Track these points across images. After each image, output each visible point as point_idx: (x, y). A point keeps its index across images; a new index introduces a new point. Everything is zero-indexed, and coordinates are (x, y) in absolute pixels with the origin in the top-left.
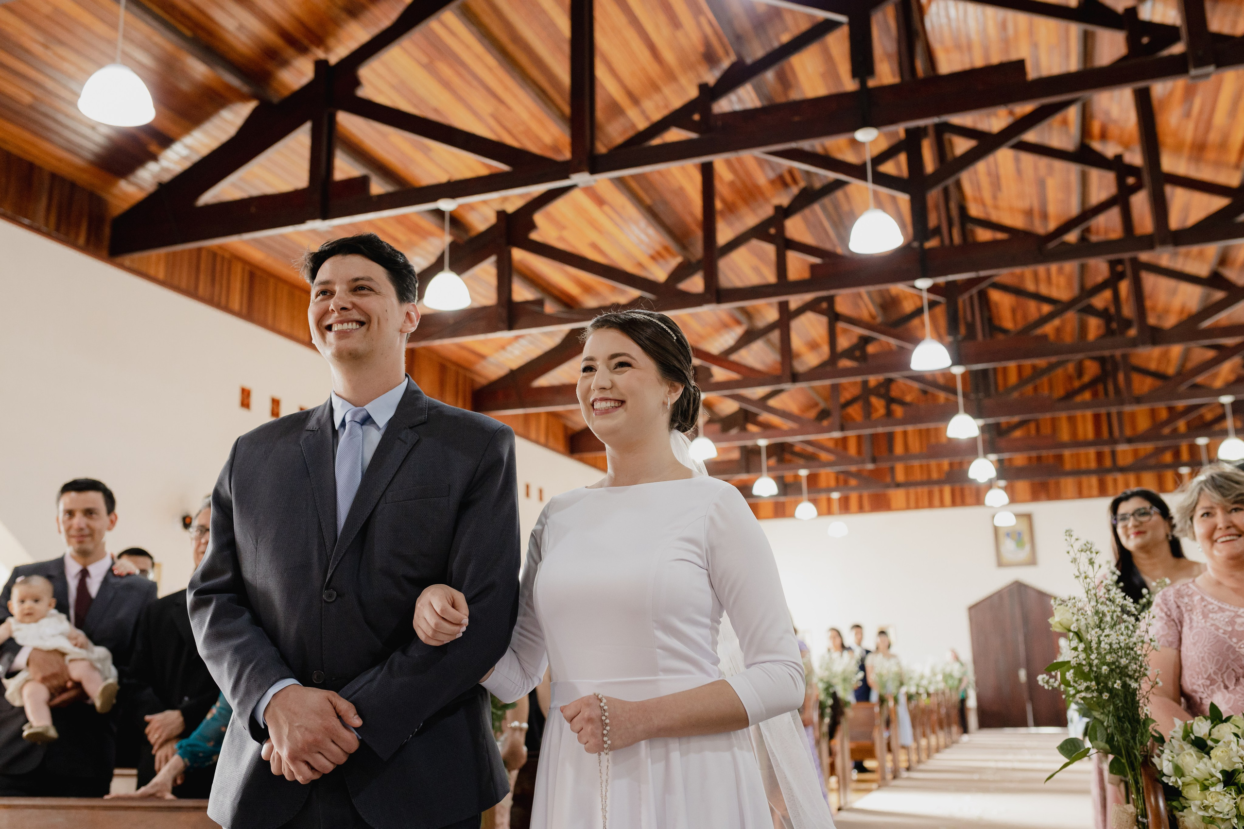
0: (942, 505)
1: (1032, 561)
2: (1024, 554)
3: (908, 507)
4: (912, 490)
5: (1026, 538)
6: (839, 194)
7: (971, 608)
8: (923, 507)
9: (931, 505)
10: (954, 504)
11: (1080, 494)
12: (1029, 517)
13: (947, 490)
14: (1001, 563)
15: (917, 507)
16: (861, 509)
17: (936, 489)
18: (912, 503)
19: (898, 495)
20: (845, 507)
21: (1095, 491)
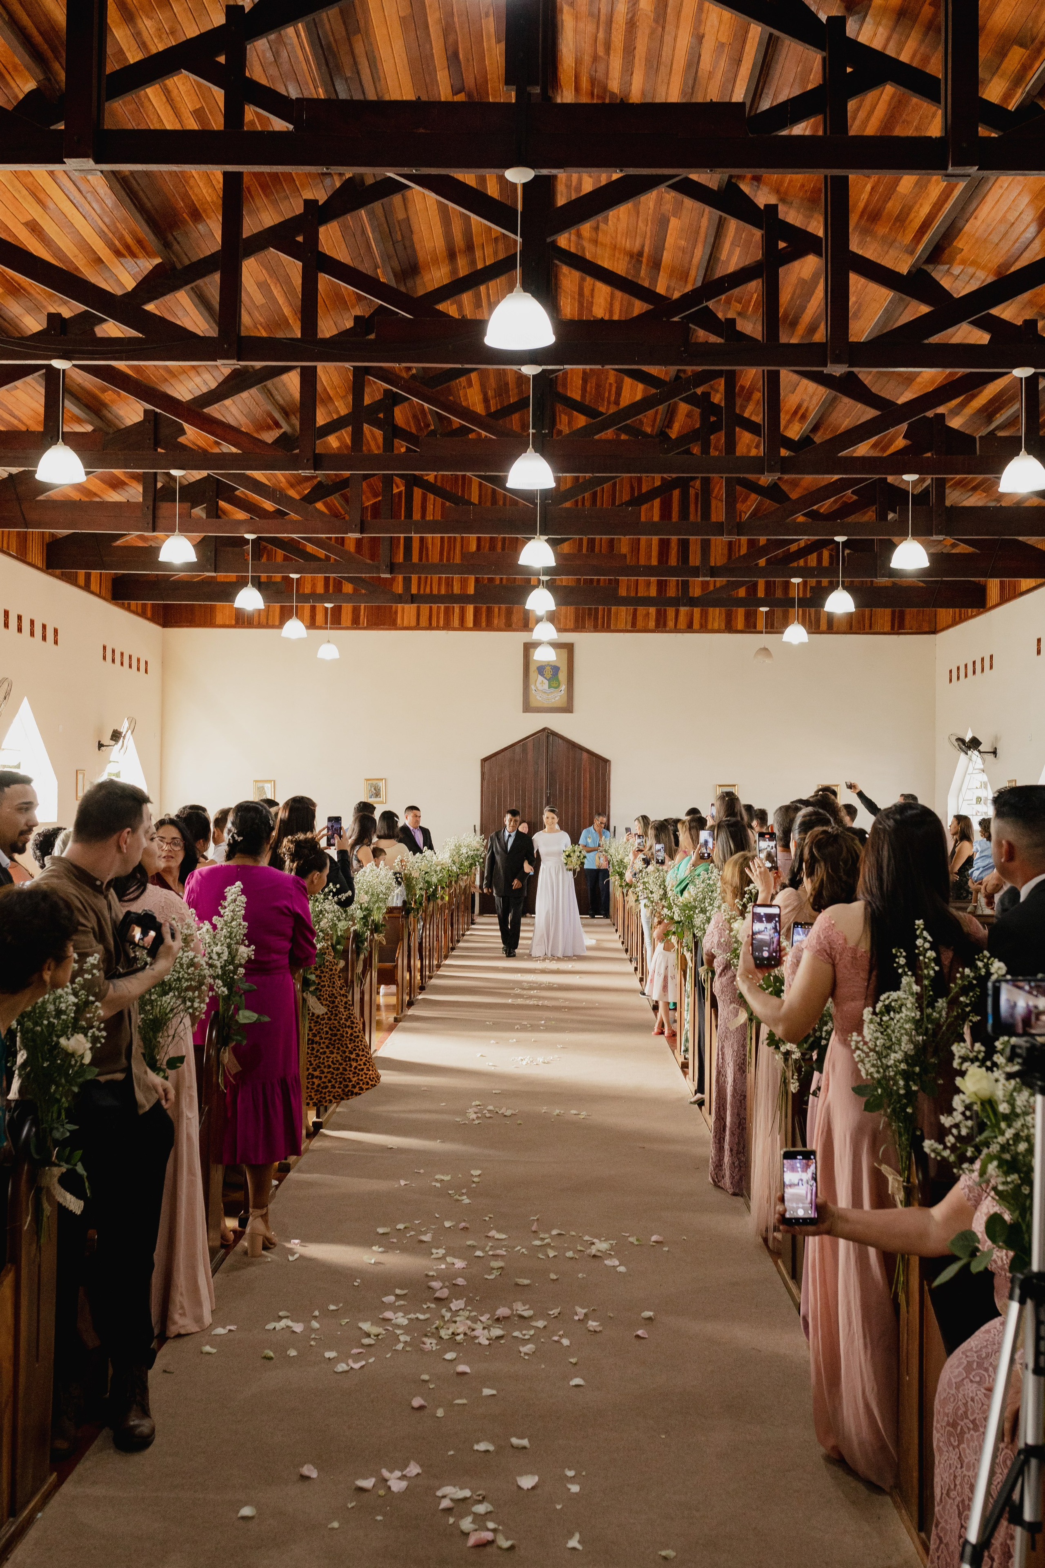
0: (462, 627)
1: (568, 708)
2: (558, 697)
3: (417, 627)
4: (425, 608)
5: (563, 676)
6: (397, 199)
7: (484, 760)
8: (438, 628)
9: (447, 626)
10: (477, 626)
11: (634, 627)
12: (569, 649)
13: (470, 609)
14: (528, 708)
15: (430, 627)
16: (356, 624)
17: (457, 607)
18: (424, 621)
19: (407, 611)
20: (335, 621)
21: (652, 624)
